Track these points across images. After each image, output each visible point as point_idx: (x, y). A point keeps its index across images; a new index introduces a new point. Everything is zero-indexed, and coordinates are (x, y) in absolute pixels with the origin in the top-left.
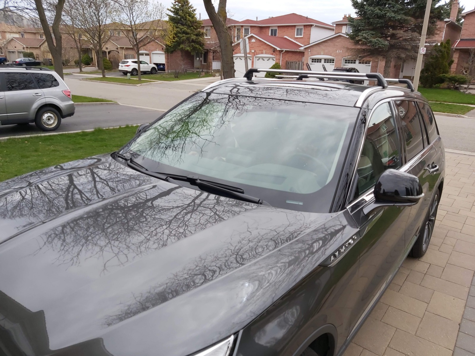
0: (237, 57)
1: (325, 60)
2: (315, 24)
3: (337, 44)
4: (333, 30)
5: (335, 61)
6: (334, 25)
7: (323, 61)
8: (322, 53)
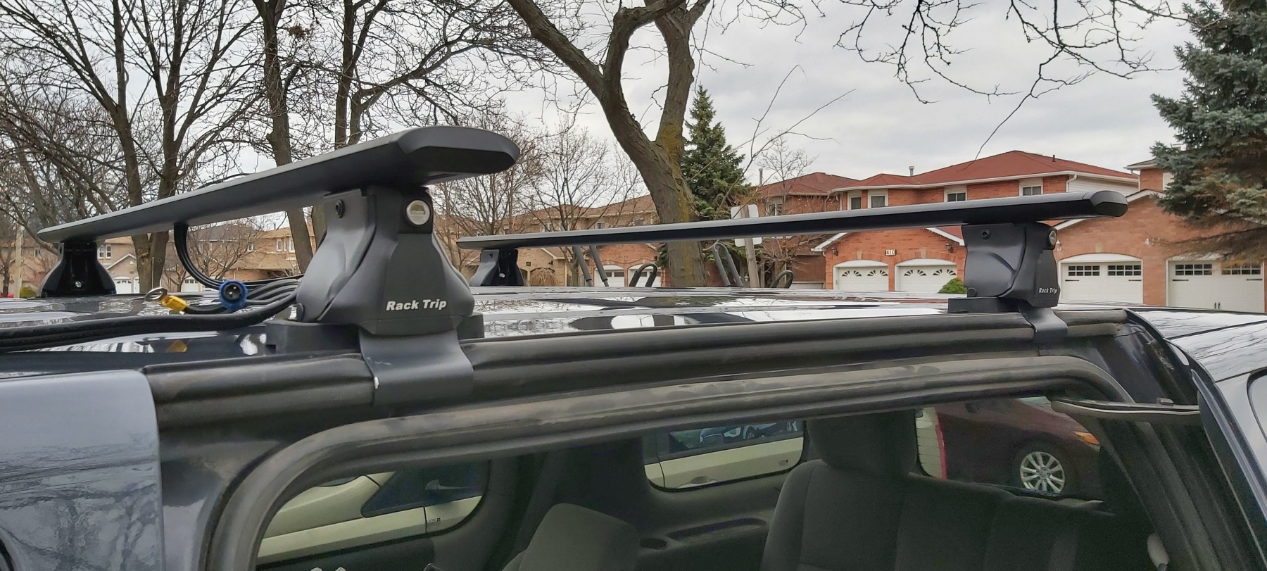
0: (847, 271)
1: (1110, 267)
2: (1076, 174)
3: (1141, 220)
4: (1134, 185)
5: (1142, 270)
6: (1134, 172)
7: (1104, 271)
8: (1098, 249)
